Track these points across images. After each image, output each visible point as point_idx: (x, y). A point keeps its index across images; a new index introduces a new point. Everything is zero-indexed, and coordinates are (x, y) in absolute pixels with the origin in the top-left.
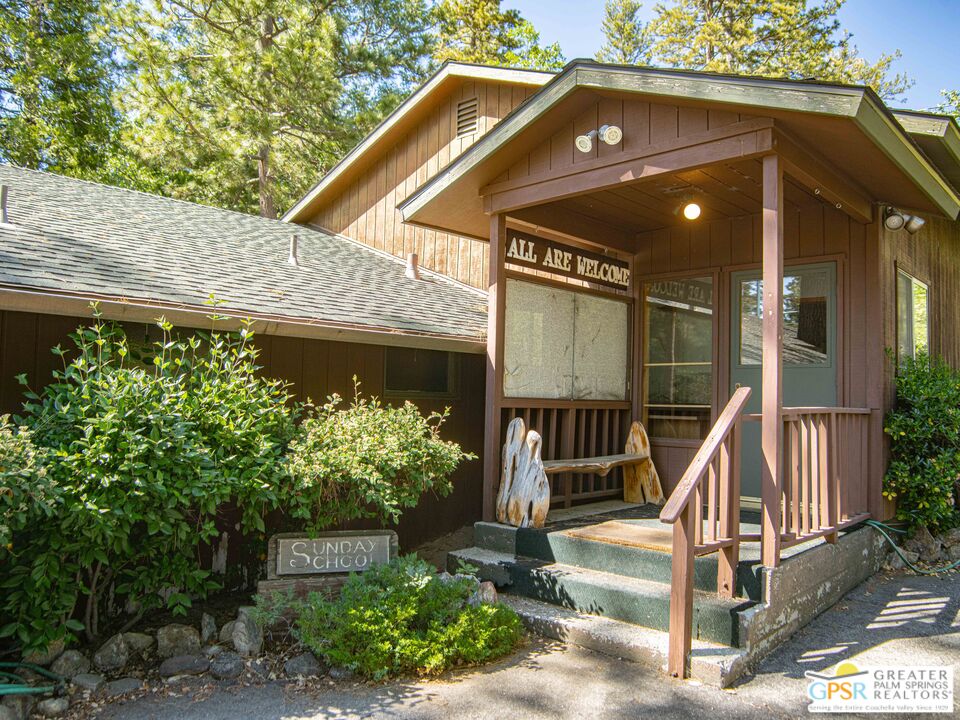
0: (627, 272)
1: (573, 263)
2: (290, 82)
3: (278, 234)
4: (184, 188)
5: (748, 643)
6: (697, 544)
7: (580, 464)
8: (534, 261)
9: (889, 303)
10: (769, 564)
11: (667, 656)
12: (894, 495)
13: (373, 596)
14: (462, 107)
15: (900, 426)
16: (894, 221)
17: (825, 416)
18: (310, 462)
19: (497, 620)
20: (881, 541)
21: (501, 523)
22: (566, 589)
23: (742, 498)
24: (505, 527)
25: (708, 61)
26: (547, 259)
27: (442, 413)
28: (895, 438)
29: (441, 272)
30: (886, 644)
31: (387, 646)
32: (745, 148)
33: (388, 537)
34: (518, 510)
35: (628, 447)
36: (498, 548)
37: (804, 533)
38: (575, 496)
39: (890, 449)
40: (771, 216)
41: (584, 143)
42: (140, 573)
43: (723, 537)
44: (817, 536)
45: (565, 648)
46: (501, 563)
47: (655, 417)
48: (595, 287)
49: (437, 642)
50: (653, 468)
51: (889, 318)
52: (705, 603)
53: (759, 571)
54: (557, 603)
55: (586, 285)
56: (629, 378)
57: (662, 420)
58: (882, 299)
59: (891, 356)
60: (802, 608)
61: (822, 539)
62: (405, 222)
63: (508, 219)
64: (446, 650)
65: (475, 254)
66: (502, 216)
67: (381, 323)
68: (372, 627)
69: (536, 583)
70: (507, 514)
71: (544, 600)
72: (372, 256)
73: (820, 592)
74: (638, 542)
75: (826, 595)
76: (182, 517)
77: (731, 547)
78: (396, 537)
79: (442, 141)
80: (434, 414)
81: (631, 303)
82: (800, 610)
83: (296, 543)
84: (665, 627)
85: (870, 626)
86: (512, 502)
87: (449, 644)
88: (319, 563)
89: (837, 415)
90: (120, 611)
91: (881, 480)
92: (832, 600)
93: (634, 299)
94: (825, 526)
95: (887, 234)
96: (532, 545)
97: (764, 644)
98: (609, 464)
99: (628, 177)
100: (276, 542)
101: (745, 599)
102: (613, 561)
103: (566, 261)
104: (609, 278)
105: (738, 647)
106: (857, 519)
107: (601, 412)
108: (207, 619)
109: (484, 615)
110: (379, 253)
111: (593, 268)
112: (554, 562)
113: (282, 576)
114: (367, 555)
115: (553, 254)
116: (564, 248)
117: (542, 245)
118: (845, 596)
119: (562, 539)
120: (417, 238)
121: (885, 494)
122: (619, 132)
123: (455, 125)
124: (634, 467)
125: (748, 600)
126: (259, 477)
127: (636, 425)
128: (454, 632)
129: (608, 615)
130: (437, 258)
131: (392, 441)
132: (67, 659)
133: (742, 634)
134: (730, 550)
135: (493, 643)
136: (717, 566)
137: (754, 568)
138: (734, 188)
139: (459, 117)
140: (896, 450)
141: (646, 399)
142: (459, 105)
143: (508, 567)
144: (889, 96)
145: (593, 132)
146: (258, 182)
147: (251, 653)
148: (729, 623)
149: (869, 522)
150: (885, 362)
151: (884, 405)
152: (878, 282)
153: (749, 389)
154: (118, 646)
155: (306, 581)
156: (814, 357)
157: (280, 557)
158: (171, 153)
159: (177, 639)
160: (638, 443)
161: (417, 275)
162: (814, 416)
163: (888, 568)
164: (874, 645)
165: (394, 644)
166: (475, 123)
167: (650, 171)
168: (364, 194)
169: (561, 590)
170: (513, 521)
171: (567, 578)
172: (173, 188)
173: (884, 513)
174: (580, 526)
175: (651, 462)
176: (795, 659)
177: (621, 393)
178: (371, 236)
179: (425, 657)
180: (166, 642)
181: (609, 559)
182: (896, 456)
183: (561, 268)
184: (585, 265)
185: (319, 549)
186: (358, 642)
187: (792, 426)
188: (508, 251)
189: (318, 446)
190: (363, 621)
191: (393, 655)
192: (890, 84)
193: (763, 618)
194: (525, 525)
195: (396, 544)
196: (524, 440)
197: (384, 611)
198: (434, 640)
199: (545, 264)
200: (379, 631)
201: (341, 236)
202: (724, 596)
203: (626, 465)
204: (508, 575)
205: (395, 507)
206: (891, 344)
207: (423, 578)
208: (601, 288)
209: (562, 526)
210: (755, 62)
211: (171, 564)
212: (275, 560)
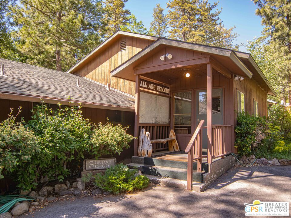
0: (169, 90)
1: (156, 88)
2: (68, 32)
3: (69, 77)
4: (33, 61)
5: (205, 182)
6: (193, 158)
7: (159, 141)
8: (146, 87)
9: (235, 99)
10: (209, 163)
11: (187, 185)
12: (237, 147)
13: (114, 174)
14: (122, 43)
15: (238, 130)
16: (236, 78)
17: (221, 127)
18: (97, 140)
19: (144, 179)
20: (234, 158)
21: (139, 156)
22: (159, 172)
23: (203, 149)
24: (141, 157)
25: (183, 27)
26: (149, 87)
27: (127, 127)
28: (237, 133)
29: (115, 89)
30: (237, 182)
31: (119, 185)
32: (203, 61)
33: (114, 160)
34: (144, 152)
35: (170, 136)
36: (139, 163)
37: (217, 156)
38: (157, 150)
39: (236, 135)
40: (209, 78)
41: (162, 58)
42: (50, 170)
43: (199, 157)
44: (220, 156)
45: (160, 186)
46: (141, 166)
47: (176, 128)
48: (160, 93)
49: (131, 184)
50: (176, 142)
51: (235, 102)
52: (195, 173)
53: (207, 165)
54: (157, 175)
55: (157, 93)
56: (169, 118)
57: (178, 129)
58: (234, 98)
59: (236, 112)
60: (217, 174)
61: (221, 158)
62: (112, 76)
63: (140, 76)
64: (133, 186)
65: (126, 84)
66: (139, 75)
67: (108, 103)
68: (115, 181)
69: (151, 171)
70: (141, 154)
71: (153, 175)
72: (95, 84)
73: (221, 170)
74: (176, 159)
75: (222, 171)
76: (65, 154)
77: (200, 159)
78: (116, 159)
79: (116, 52)
80: (125, 127)
81: (170, 98)
82: (216, 175)
83: (91, 161)
84: (186, 179)
85: (233, 178)
86: (142, 151)
87: (134, 185)
88: (97, 167)
89: (224, 127)
90: (39, 182)
91: (234, 143)
92: (223, 173)
93: (171, 97)
94: (221, 154)
95: (235, 82)
96: (148, 161)
97: (209, 182)
98: (166, 140)
99: (173, 67)
100: (85, 161)
101: (204, 172)
102: (170, 164)
103: (154, 87)
104: (164, 91)
105: (203, 183)
106: (229, 153)
107: (163, 127)
108: (68, 182)
109: (141, 178)
110: (97, 83)
111: (160, 89)
112: (155, 166)
113: (87, 170)
114: (109, 164)
115: (143, 82)
116: (154, 84)
117: (148, 83)
118: (226, 172)
119: (157, 160)
120: (108, 79)
121: (235, 147)
122: (172, 56)
123: (120, 48)
124: (171, 142)
125: (205, 172)
126: (85, 144)
127: (172, 130)
128: (134, 182)
129: (170, 178)
130: (114, 85)
131: (117, 134)
132: (33, 193)
133: (204, 179)
134: (200, 160)
135: (144, 184)
136: (197, 164)
137: (206, 164)
138: (198, 69)
139: (121, 45)
140: (237, 135)
141: (174, 124)
142: (121, 42)
143: (143, 167)
144: (233, 39)
145: (164, 55)
146: (56, 60)
147: (82, 189)
148: (201, 177)
149: (231, 154)
150: (235, 114)
151: (235, 124)
152: (233, 94)
153: (204, 120)
154: (45, 190)
155: (94, 171)
156: (214, 112)
157: (87, 165)
158: (30, 51)
159: (60, 188)
160: (172, 135)
161: (110, 90)
162: (219, 127)
163: (236, 165)
164: (234, 182)
165: (120, 185)
166: (126, 47)
167: (179, 66)
168: (92, 66)
169: (158, 172)
170: (143, 156)
171: (159, 169)
172: (29, 61)
173: (235, 152)
174: (160, 157)
175: (176, 140)
176: (216, 186)
177: (168, 122)
178: (94, 78)
179: (128, 188)
180: (57, 188)
181: (169, 164)
182: (237, 137)
183: (153, 89)
184: (159, 88)
185: (97, 163)
186: (111, 185)
187: (214, 129)
188: (140, 84)
189: (99, 136)
190: (112, 179)
191: (120, 188)
192: (233, 35)
193: (208, 176)
194: (146, 157)
195: (116, 161)
196: (146, 134)
197: (117, 177)
198: (130, 184)
199: (149, 88)
200: (116, 182)
201: (84, 78)
202: (199, 171)
203: (169, 141)
204: (143, 169)
205: (119, 151)
206: (236, 109)
207: (126, 168)
208: (162, 94)
209: (155, 157)
210: (197, 28)
211: (58, 168)
212: (85, 166)
